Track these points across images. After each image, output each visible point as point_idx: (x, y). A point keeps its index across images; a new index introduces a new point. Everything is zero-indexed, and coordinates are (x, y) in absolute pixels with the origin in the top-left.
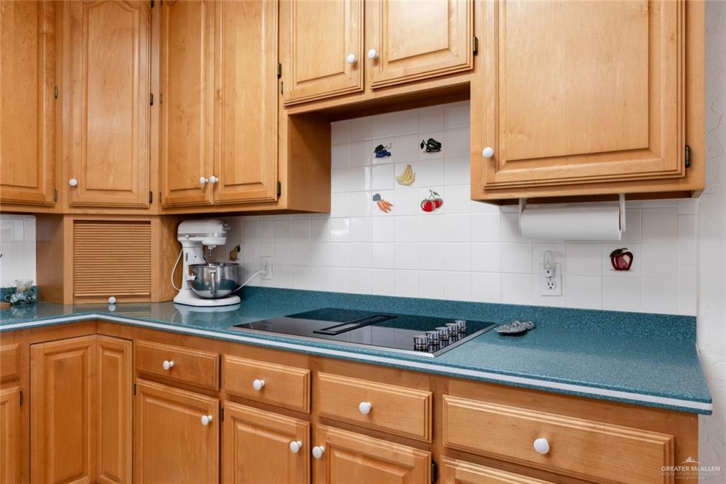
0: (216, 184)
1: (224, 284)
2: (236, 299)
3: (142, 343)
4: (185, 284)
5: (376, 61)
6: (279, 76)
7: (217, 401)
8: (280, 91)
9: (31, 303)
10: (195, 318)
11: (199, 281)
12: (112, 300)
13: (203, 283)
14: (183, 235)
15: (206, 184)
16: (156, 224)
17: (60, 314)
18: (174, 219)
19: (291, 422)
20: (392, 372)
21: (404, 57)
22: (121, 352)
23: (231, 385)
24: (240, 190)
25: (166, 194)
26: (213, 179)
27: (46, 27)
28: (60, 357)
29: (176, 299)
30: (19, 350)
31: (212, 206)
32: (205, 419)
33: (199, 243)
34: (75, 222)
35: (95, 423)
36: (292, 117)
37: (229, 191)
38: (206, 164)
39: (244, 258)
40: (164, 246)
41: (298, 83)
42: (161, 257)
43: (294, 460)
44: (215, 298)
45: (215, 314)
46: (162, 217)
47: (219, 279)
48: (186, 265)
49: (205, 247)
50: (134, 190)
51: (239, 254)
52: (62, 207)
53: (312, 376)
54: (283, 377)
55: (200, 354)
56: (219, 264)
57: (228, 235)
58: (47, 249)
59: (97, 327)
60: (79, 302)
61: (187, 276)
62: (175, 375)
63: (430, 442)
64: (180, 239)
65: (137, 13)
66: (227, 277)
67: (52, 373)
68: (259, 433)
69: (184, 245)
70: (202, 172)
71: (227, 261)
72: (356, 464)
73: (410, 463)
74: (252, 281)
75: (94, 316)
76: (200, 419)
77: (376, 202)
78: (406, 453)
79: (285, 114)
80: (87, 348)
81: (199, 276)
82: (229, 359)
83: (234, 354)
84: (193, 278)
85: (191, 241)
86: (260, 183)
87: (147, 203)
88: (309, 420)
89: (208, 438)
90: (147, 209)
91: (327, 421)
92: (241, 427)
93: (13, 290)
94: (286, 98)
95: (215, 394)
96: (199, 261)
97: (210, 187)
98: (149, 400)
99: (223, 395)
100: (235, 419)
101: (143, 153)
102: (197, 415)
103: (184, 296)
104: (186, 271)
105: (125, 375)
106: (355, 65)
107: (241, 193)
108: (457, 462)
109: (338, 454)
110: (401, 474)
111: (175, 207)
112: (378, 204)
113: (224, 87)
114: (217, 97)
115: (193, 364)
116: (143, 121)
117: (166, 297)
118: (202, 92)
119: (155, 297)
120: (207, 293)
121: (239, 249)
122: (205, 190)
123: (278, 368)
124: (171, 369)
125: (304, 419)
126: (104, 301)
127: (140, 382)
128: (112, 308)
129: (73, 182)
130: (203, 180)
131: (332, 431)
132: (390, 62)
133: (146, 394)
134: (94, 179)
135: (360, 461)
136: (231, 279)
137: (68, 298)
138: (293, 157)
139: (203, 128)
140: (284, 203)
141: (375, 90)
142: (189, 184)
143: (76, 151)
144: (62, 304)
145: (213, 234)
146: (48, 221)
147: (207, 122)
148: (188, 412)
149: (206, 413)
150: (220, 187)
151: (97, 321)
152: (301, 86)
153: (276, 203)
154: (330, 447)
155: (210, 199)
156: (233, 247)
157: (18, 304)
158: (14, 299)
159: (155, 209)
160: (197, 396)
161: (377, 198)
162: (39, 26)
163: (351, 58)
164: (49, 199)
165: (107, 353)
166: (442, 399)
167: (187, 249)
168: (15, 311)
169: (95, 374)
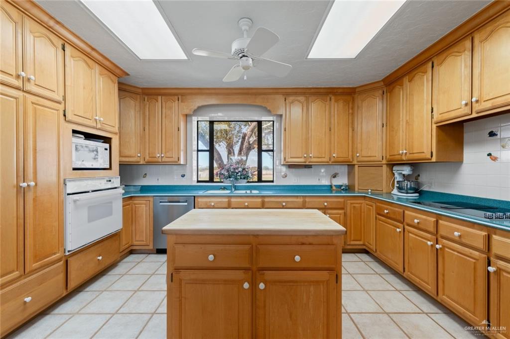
0: (406, 153)
1: (411, 188)
2: (417, 195)
3: (378, 204)
4: (395, 188)
5: (477, 101)
6: (432, 112)
7: (402, 225)
8: (432, 118)
9: (346, 190)
10: (399, 199)
11: (401, 187)
12: (370, 191)
13: (402, 188)
14: (395, 170)
15: (402, 153)
16: (385, 166)
17: (355, 193)
18: (392, 165)
19: (429, 236)
20: (471, 224)
21: (492, 98)
22: (372, 206)
23: (407, 220)
24: (415, 155)
25: (388, 157)
26: (405, 151)
27: (350, 111)
28: (354, 205)
29: (392, 192)
30: (344, 201)
31: (404, 161)
32: (398, 230)
33: (401, 173)
34: (359, 166)
35: (364, 226)
36: (437, 126)
37: (411, 155)
38: (402, 146)
39: (421, 180)
40: (388, 174)
41: (440, 114)
42: (387, 178)
43: (430, 248)
44: (407, 193)
45: (407, 199)
46: (387, 164)
47: (409, 187)
48: (396, 181)
49: (404, 175)
50: (377, 156)
51: (419, 178)
52: (355, 162)
53: (437, 221)
54: (426, 220)
55: (397, 209)
56: (409, 181)
57: (413, 170)
58: (350, 174)
59: (365, 198)
60: (359, 190)
61: (396, 185)
62: (388, 215)
63: (487, 251)
64: (394, 172)
65: (378, 98)
66: (412, 186)
67: (352, 210)
68: (417, 237)
69: (395, 174)
70: (401, 149)
71: (414, 180)
72: (454, 254)
73: (477, 258)
74: (425, 188)
75: (364, 195)
76: (396, 230)
77: (489, 157)
78: (476, 254)
79: (434, 126)
80: (361, 204)
81: (401, 185)
82: (406, 212)
83: (409, 211)
84: (398, 185)
85: (398, 173)
86: (423, 152)
87: (381, 160)
88: (436, 236)
89: (399, 237)
90: (381, 162)
91: (443, 237)
92: (410, 235)
93: (342, 186)
94: (435, 120)
95: (402, 223)
96: (401, 180)
97: (404, 155)
98: (381, 222)
99: (405, 223)
100: (409, 232)
101: (380, 143)
102: (395, 228)
103: (395, 191)
104: (396, 183)
105: (373, 213)
106: (466, 105)
107: (416, 156)
108: (498, 261)
109: (447, 249)
110: (474, 261)
111: (391, 161)
112: (490, 158)
113: (409, 119)
114: (407, 122)
115: (394, 212)
116: (380, 133)
117: (388, 191)
118: (401, 122)
119: (384, 191)
120: (403, 191)
121: (419, 176)
122: (402, 155)
123: (424, 217)
124: (387, 213)
125: (434, 236)
126: (367, 191)
127: (377, 216)
128: (370, 193)
129: (358, 155)
130: (401, 152)
131: (444, 241)
132: (484, 101)
133: (380, 220)
134: (364, 154)
135: (456, 253)
136: (415, 187)
137: (356, 189)
138: (439, 142)
139: (401, 134)
140: (434, 160)
141: (477, 113)
142: (396, 153)
143: (359, 145)
144: (355, 190)
145: (407, 171)
146: (351, 166)
147: (403, 131)
148: (393, 227)
149: (399, 228)
150: (408, 154)
151: (365, 196)
152: (441, 115)
153: (431, 159)
154: (444, 246)
155: (404, 158)
156: (416, 175)
157: (343, 189)
158: (342, 188)
159: (384, 162)
160: (396, 223)
161: (489, 155)
162: (349, 111)
163: (464, 102)
164: (351, 160)
165: (368, 206)
166: (492, 236)
167: (396, 175)
168: (342, 191)
169: (364, 212)
